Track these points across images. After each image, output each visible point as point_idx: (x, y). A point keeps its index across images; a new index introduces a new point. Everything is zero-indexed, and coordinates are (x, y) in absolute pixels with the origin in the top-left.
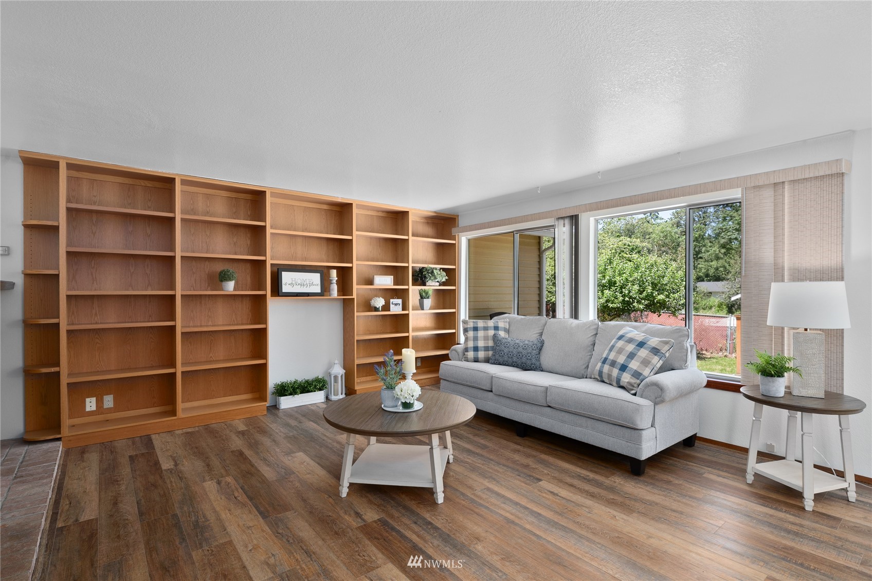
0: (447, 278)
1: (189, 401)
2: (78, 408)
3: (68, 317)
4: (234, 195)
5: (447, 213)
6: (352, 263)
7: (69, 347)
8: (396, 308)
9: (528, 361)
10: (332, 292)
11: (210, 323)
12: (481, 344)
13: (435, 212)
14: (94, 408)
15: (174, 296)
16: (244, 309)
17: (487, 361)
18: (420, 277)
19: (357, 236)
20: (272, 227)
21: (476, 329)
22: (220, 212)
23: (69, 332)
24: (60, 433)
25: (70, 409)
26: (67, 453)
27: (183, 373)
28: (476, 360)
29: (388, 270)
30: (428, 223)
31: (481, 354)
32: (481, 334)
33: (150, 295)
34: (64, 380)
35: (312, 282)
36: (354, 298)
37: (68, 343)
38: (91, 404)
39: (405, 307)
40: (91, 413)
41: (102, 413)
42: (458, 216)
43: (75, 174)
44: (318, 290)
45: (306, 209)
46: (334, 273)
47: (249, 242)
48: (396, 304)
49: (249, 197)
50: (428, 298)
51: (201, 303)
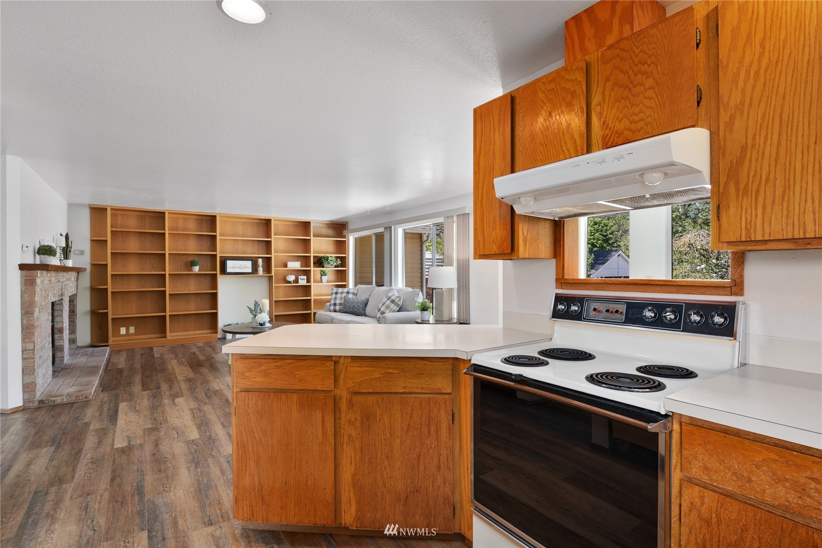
0: (340, 262)
1: (174, 332)
2: (117, 333)
3: (112, 285)
4: (200, 218)
5: (339, 221)
6: (271, 254)
7: (112, 301)
8: (303, 281)
9: (358, 311)
10: (259, 272)
11: (186, 289)
12: (338, 302)
13: (330, 221)
14: (125, 333)
15: (165, 274)
16: (207, 281)
17: (340, 311)
18: (320, 262)
19: (275, 238)
20: (220, 236)
21: (336, 293)
22: (192, 228)
23: (112, 293)
24: (108, 343)
25: (113, 333)
26: (111, 352)
27: (170, 315)
28: (335, 311)
29: (297, 258)
30: (329, 227)
31: (338, 308)
32: (339, 296)
33: (153, 274)
34: (110, 317)
35: (247, 266)
36: (272, 276)
37: (112, 299)
38: (123, 331)
39: (308, 281)
40: (123, 335)
41: (129, 336)
42: (348, 223)
43: (114, 212)
44: (250, 270)
45: (244, 223)
46: (260, 261)
47: (209, 244)
48: (302, 279)
49: (209, 218)
50: (325, 275)
51: (181, 278)
